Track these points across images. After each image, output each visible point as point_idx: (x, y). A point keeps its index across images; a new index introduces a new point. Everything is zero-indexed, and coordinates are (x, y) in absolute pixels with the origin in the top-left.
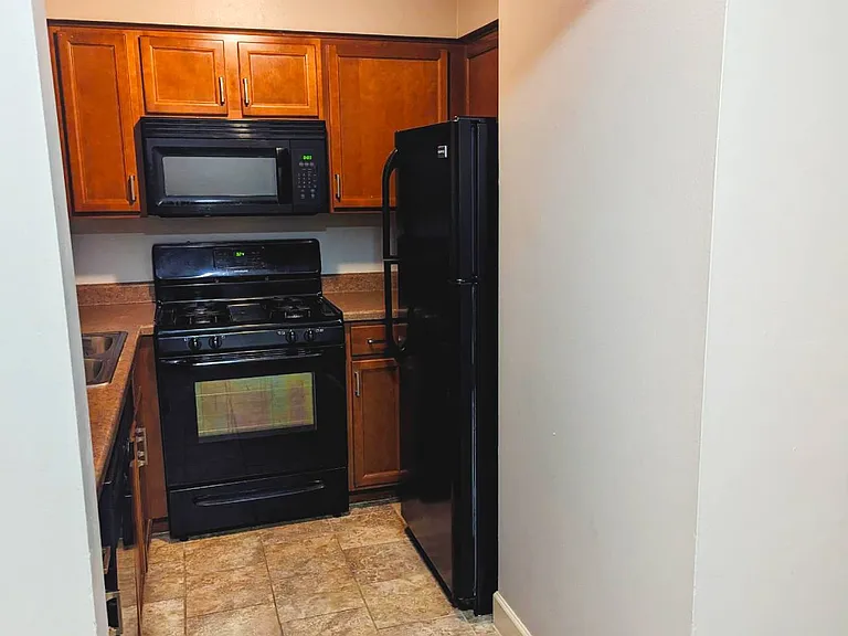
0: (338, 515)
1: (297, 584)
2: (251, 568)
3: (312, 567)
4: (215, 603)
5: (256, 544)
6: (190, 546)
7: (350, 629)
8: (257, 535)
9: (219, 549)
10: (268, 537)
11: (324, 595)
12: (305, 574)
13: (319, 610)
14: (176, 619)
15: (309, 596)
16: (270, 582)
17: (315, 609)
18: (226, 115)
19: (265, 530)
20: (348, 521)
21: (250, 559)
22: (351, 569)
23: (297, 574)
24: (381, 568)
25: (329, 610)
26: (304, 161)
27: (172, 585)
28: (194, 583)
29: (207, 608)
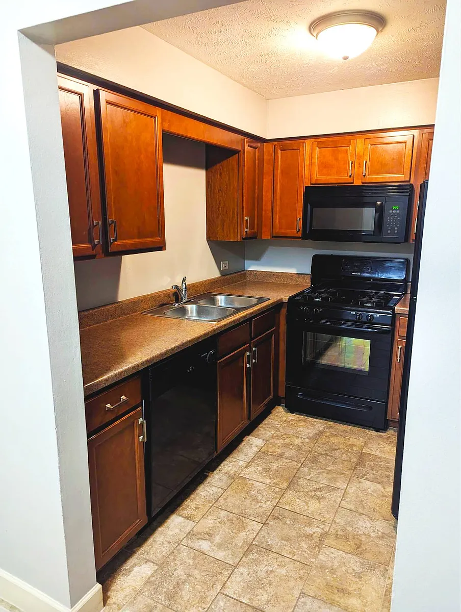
0: (377, 430)
1: (321, 459)
2: (307, 440)
3: (337, 453)
4: (277, 450)
5: (321, 429)
6: (292, 417)
7: (325, 498)
8: (327, 424)
9: (303, 423)
10: (330, 427)
11: (329, 472)
12: (330, 456)
13: (319, 479)
14: (256, 449)
15: (322, 469)
16: (310, 452)
17: (318, 477)
18: (353, 183)
19: (332, 423)
20: (381, 437)
21: (311, 435)
22: (357, 465)
23: (326, 454)
24: (374, 472)
25: (324, 481)
26: (393, 210)
27: (268, 432)
28: (277, 436)
29: (272, 451)
